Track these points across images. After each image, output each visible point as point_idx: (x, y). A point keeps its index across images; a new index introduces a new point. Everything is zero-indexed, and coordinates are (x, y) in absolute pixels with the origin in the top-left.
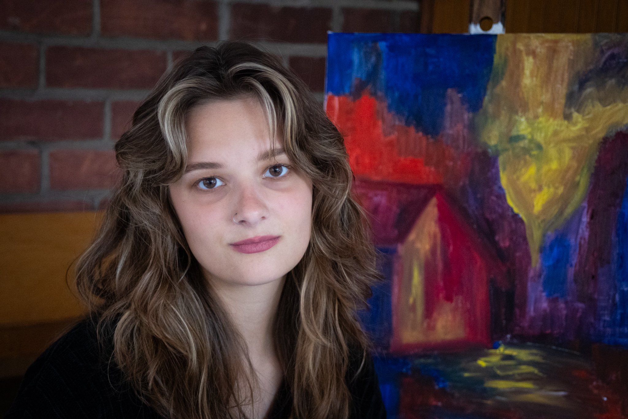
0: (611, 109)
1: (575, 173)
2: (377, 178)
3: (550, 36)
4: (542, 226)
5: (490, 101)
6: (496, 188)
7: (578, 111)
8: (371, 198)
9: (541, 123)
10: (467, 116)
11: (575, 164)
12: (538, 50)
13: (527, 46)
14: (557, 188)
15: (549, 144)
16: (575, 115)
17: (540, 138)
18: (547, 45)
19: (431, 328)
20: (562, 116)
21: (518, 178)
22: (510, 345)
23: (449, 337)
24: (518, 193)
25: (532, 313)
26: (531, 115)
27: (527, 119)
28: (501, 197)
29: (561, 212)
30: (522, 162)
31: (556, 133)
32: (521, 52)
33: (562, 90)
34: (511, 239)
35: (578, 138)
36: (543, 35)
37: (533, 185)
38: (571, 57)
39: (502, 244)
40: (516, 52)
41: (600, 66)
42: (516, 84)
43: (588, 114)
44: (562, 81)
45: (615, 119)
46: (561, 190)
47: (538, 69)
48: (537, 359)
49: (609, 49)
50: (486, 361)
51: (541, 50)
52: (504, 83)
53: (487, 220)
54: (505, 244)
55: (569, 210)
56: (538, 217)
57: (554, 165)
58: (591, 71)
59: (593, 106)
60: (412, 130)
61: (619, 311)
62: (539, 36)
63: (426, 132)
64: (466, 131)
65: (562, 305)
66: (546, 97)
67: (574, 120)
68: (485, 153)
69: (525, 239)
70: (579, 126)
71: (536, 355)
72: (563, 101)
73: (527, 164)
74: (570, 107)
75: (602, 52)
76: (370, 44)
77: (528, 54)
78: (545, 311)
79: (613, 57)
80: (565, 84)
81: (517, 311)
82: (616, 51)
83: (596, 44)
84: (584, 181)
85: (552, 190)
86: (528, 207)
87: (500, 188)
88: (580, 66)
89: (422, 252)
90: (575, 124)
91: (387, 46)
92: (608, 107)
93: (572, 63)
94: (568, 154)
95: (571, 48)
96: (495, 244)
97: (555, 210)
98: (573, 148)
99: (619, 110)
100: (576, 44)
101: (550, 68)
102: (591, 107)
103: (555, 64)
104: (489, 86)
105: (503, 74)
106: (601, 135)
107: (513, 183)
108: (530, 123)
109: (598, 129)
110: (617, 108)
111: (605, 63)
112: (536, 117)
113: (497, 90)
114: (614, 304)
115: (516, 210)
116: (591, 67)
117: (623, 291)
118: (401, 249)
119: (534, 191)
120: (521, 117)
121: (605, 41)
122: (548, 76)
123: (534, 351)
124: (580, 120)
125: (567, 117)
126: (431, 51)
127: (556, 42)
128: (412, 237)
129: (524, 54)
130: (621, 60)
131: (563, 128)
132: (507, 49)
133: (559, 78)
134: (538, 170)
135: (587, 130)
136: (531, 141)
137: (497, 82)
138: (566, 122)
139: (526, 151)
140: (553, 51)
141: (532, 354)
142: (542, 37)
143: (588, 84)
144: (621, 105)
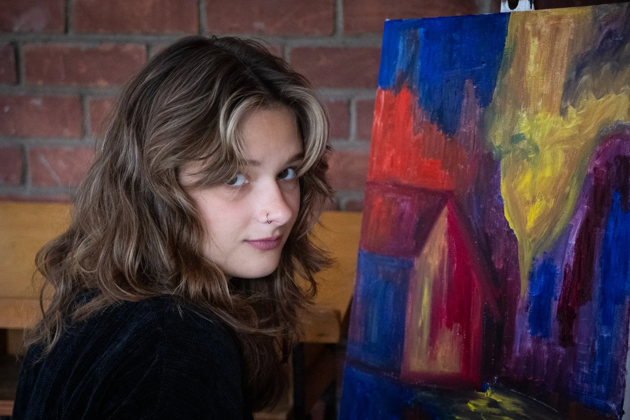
0: (604, 101)
1: (566, 184)
2: (405, 182)
3: (554, 12)
4: (532, 245)
5: (499, 93)
6: (496, 197)
7: (573, 105)
8: (399, 204)
9: (539, 120)
10: (479, 111)
11: (566, 171)
12: (543, 29)
13: (534, 25)
14: (548, 201)
15: (545, 146)
16: (571, 109)
17: (537, 138)
18: (551, 23)
19: (433, 357)
20: (558, 112)
21: (516, 187)
22: (497, 389)
23: (446, 370)
24: (514, 204)
25: (517, 354)
26: (531, 110)
27: (528, 115)
28: (500, 208)
29: (550, 231)
30: (520, 167)
31: (552, 132)
32: (528, 32)
33: (561, 78)
34: (505, 260)
35: (572, 138)
36: (549, 10)
37: (528, 197)
38: (572, 37)
39: (497, 266)
40: (524, 32)
41: (597, 47)
42: (522, 73)
43: (582, 109)
44: (562, 67)
45: (607, 115)
46: (551, 204)
47: (542, 51)
48: (519, 410)
49: (607, 24)
50: (475, 405)
51: (546, 30)
52: (511, 71)
53: (486, 236)
54: (499, 265)
55: (558, 229)
56: (530, 236)
57: (548, 173)
58: (588, 54)
59: (588, 98)
60: (435, 127)
61: (598, 363)
62: (545, 12)
63: (446, 131)
64: (476, 128)
65: (545, 348)
66: (545, 88)
67: (569, 115)
68: (490, 154)
69: (517, 261)
70: (573, 124)
71: (517, 405)
72: (560, 92)
73: (524, 171)
74: (566, 101)
75: (601, 29)
76: (412, 31)
77: (534, 36)
78: (529, 352)
79: (610, 34)
80: (564, 70)
81: (505, 348)
82: (613, 27)
83: (595, 19)
84: (573, 192)
85: (544, 202)
86: (522, 222)
87: (500, 197)
88: (579, 48)
89: (432, 268)
90: (569, 122)
91: (424, 33)
92: (602, 99)
93: (572, 44)
94: (561, 158)
95: (572, 24)
96: (491, 264)
97: (545, 229)
98: (566, 151)
99: (612, 103)
100: (578, 19)
101: (552, 52)
102: (585, 100)
103: (556, 47)
104: (499, 76)
105: (512, 60)
106: (592, 135)
107: (511, 191)
108: (531, 118)
109: (590, 128)
110: (609, 101)
111: (602, 43)
112: (536, 112)
113: (506, 80)
114: (593, 354)
115: (511, 226)
116: (589, 48)
117: (603, 337)
118: (417, 262)
119: (528, 203)
120: (523, 112)
121: (604, 14)
122: (549, 61)
123: (517, 401)
124: (574, 116)
125: (563, 112)
126: (456, 36)
127: (559, 18)
128: (426, 250)
129: (531, 33)
130: (617, 39)
131: (559, 126)
132: (517, 30)
133: (559, 64)
134: (534, 177)
135: (580, 128)
136: (530, 141)
137: (505, 72)
138: (562, 118)
139: (525, 153)
140: (556, 30)
141: (514, 404)
142: (548, 13)
143: (585, 70)
144: (613, 96)
